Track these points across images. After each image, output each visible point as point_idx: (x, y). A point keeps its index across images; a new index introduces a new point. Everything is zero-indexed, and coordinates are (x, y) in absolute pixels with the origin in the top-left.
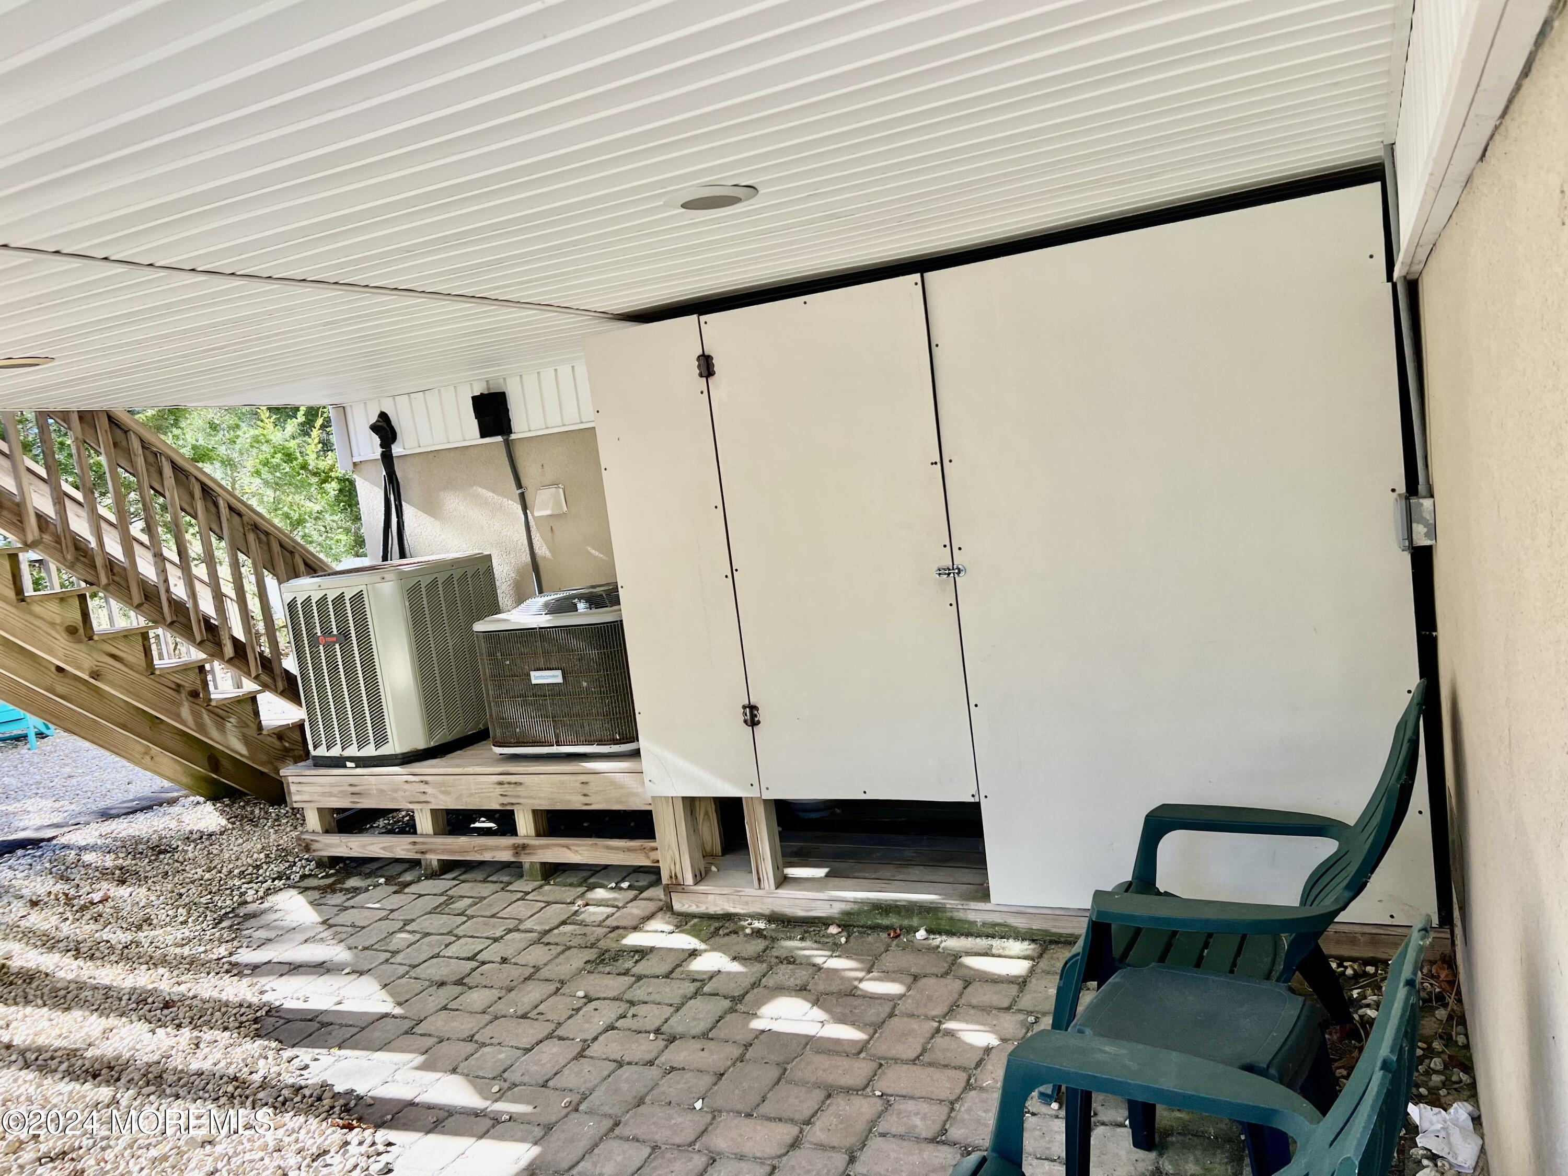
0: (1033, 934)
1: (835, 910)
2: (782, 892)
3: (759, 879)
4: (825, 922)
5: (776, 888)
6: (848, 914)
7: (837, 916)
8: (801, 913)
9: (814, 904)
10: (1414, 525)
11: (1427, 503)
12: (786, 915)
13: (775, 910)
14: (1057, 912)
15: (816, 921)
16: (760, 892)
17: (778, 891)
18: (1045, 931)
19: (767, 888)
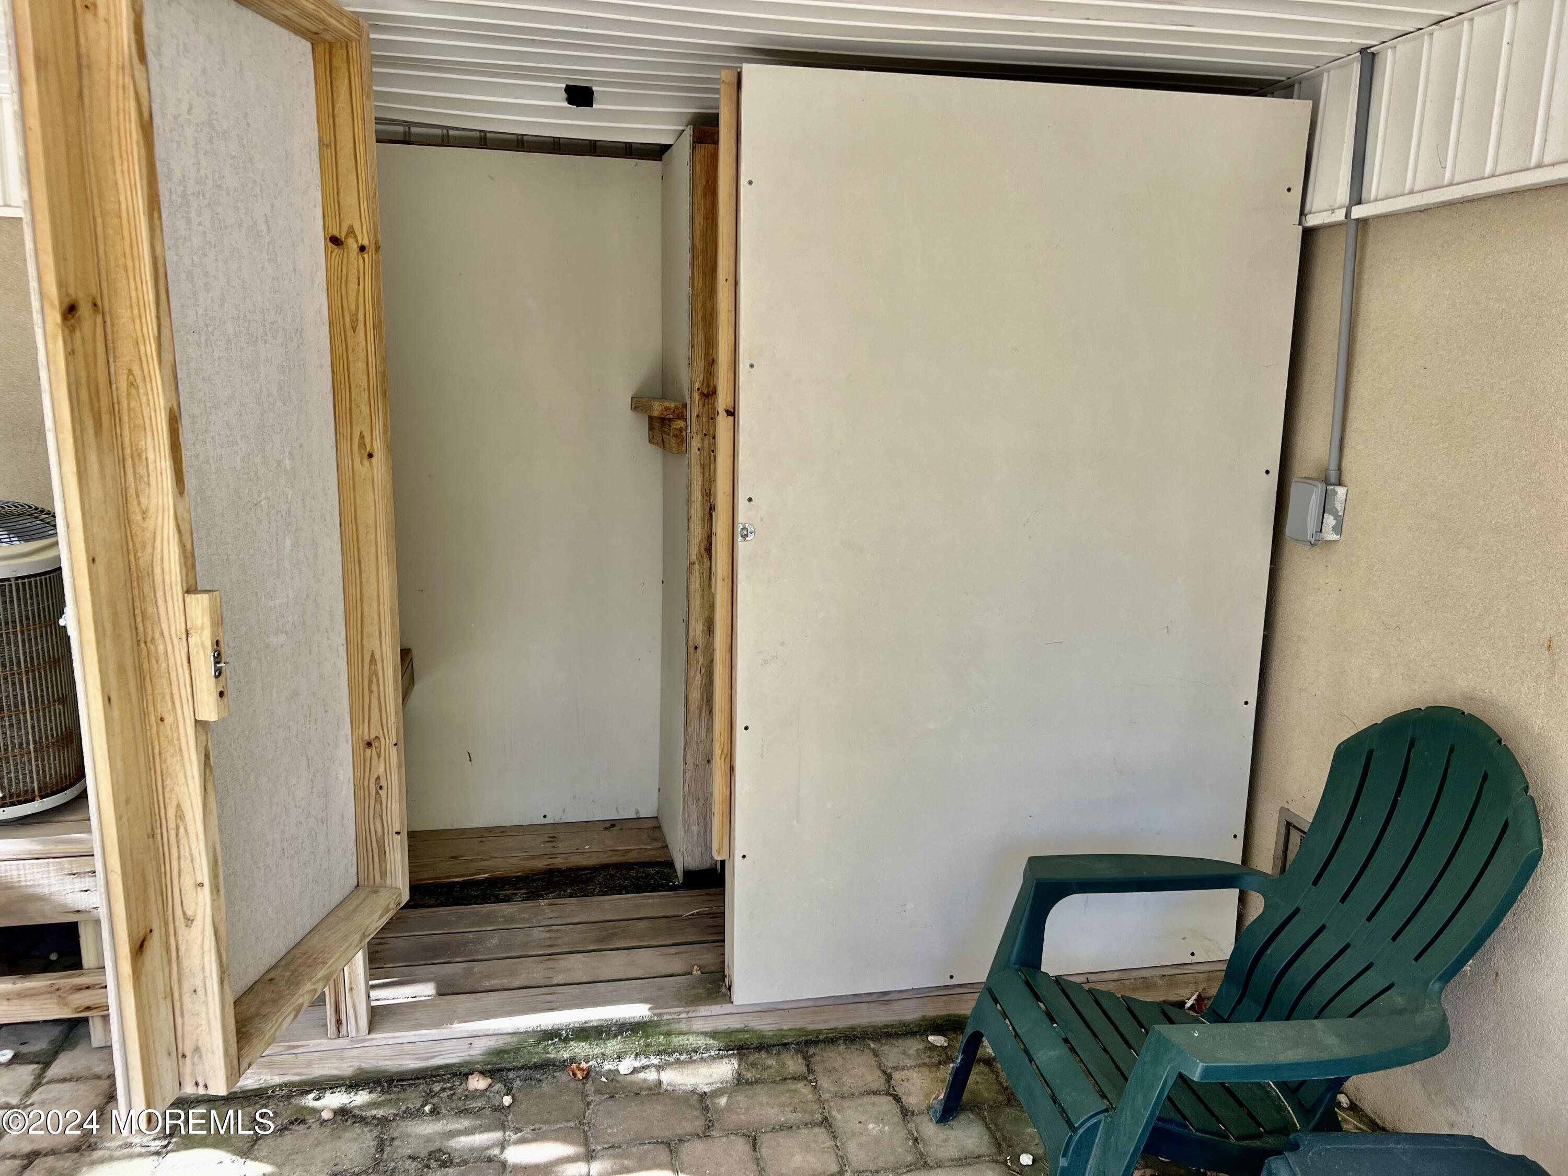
0: (783, 1036)
1: (479, 1048)
2: (379, 1037)
3: (339, 1022)
4: (461, 1072)
5: (370, 1031)
6: (499, 1053)
7: (480, 1058)
8: (413, 1064)
9: (438, 1048)
10: (1326, 515)
11: (1341, 491)
12: (385, 1072)
13: (364, 1065)
14: (819, 1003)
15: (441, 1072)
16: (340, 1043)
17: (372, 1036)
18: (800, 1029)
19: (353, 1032)
